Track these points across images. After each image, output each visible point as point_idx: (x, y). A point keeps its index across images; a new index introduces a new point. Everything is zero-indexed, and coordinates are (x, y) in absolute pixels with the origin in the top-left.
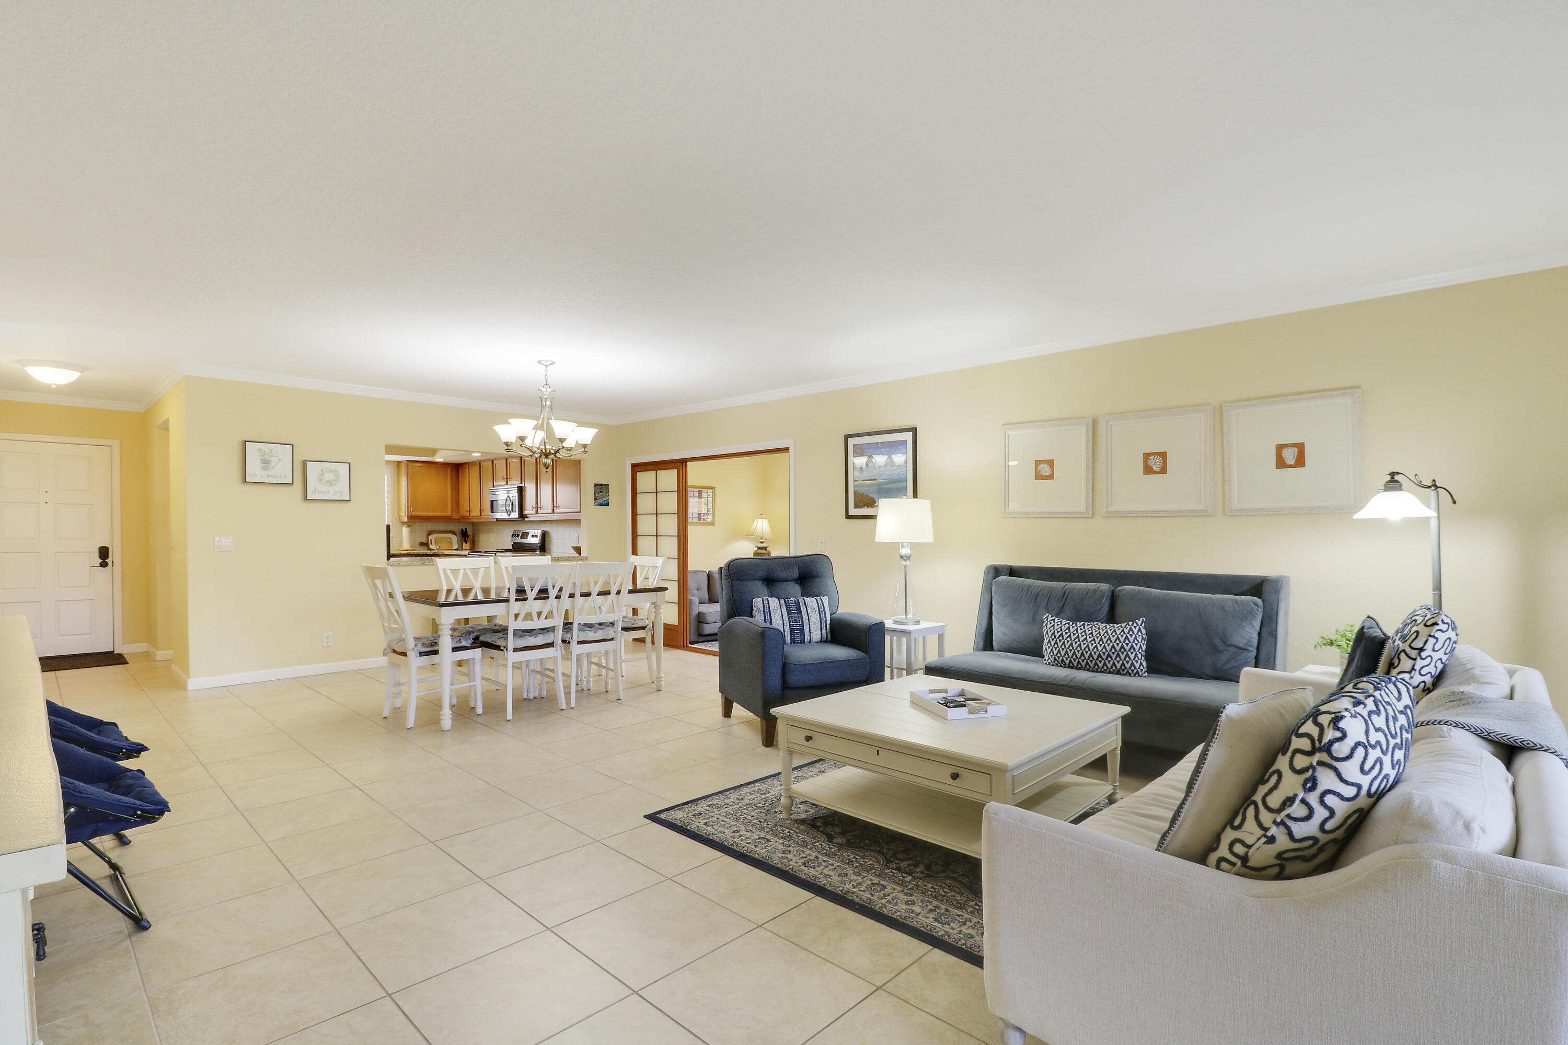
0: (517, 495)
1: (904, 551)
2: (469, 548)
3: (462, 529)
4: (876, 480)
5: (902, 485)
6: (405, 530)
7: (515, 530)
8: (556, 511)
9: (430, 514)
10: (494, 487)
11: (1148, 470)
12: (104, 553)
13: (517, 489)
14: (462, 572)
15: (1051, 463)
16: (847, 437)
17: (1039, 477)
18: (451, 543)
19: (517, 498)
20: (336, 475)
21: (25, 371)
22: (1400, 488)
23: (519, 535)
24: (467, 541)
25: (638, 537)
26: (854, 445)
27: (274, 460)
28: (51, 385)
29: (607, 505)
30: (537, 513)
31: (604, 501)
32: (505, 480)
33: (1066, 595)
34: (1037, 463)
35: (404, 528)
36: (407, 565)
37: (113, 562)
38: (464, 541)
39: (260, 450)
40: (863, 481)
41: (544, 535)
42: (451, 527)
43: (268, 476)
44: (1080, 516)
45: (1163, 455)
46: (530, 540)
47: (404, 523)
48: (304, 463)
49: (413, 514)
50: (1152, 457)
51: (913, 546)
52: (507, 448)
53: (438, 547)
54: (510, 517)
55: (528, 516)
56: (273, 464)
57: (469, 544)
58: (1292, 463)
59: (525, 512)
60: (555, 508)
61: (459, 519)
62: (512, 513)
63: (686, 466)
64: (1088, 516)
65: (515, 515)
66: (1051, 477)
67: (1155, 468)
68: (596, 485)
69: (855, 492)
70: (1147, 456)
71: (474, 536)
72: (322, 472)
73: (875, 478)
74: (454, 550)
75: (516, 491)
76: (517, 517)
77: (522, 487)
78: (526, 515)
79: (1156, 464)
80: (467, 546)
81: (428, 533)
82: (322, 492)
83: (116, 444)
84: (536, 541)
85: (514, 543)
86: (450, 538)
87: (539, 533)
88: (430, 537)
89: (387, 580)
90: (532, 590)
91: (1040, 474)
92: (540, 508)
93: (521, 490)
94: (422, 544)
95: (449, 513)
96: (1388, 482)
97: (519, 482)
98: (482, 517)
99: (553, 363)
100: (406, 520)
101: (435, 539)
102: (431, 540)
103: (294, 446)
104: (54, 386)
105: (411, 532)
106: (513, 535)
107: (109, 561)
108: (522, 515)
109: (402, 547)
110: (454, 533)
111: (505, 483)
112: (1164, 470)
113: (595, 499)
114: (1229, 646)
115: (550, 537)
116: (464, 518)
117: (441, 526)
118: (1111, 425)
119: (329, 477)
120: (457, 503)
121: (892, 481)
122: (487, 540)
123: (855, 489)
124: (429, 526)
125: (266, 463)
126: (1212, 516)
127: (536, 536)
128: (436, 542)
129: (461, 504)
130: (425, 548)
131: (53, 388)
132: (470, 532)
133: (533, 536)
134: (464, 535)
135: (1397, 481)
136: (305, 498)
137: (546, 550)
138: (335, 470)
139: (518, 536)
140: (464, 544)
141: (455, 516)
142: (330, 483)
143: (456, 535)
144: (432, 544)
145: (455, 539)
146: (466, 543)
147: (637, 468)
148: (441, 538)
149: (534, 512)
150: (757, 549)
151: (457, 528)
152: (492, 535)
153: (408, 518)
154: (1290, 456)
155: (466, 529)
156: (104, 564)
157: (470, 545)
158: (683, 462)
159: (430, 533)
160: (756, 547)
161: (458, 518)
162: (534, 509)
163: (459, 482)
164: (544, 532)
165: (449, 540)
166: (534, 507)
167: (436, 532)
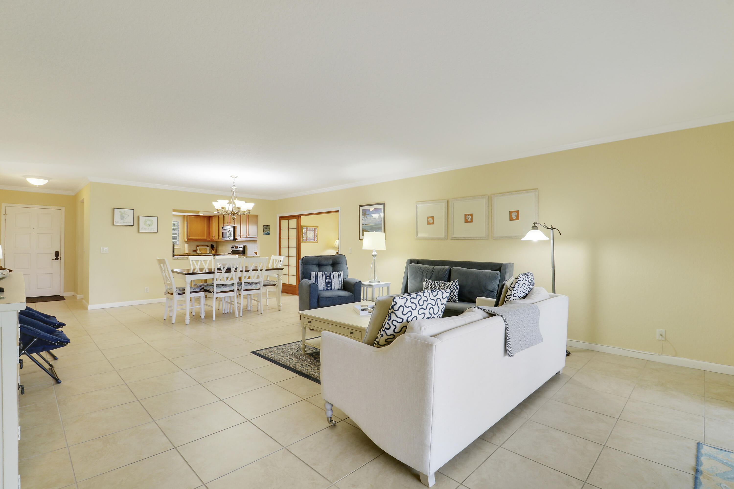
0: (232, 230)
1: (374, 253)
3: (211, 245)
4: (370, 224)
5: (380, 226)
6: (186, 245)
7: (232, 245)
8: (248, 237)
9: (197, 238)
10: (224, 226)
11: (466, 221)
12: (57, 254)
13: (233, 227)
14: (199, 262)
15: (433, 218)
16: (360, 206)
17: (428, 223)
18: (207, 251)
19: (233, 231)
20: (152, 222)
21: (26, 180)
22: (537, 229)
25: (281, 248)
26: (362, 210)
27: (126, 216)
28: (36, 185)
29: (269, 234)
31: (267, 233)
32: (228, 223)
33: (433, 270)
34: (428, 218)
35: (186, 244)
36: (181, 259)
37: (61, 258)
39: (120, 212)
40: (366, 224)
41: (244, 247)
42: (207, 244)
43: (123, 222)
44: (442, 239)
45: (471, 215)
46: (239, 249)
47: (186, 242)
48: (139, 217)
49: (190, 238)
50: (467, 216)
51: (377, 251)
52: (217, 211)
53: (201, 252)
54: (230, 239)
55: (237, 239)
56: (125, 217)
57: (214, 251)
58: (515, 219)
59: (236, 237)
60: (248, 235)
61: (210, 240)
62: (231, 238)
63: (300, 218)
64: (445, 239)
65: (232, 238)
66: (433, 223)
67: (469, 220)
68: (264, 226)
69: (363, 229)
70: (466, 215)
71: (217, 248)
72: (146, 220)
73: (370, 223)
74: (208, 253)
75: (232, 228)
76: (233, 239)
77: (235, 226)
78: (236, 238)
79: (469, 218)
80: (213, 252)
81: (196, 246)
82: (145, 229)
83: (63, 209)
84: (241, 249)
85: (233, 250)
86: (206, 248)
87: (242, 246)
88: (197, 248)
89: (165, 264)
90: (224, 269)
91: (429, 222)
92: (242, 235)
93: (234, 228)
94: (194, 251)
95: (205, 238)
96: (533, 226)
97: (234, 224)
98: (219, 239)
99: (237, 177)
100: (187, 241)
101: (200, 249)
102: (198, 249)
103: (134, 210)
104: (37, 186)
105: (189, 245)
106: (232, 247)
107: (59, 257)
108: (235, 239)
109: (185, 252)
110: (208, 246)
111: (228, 225)
112: (471, 221)
113: (264, 232)
114: (487, 290)
115: (247, 248)
116: (212, 239)
117: (202, 243)
118: (453, 203)
119: (149, 222)
120: (209, 233)
121: (376, 225)
122: (222, 249)
123: (363, 228)
124: (197, 243)
125: (122, 217)
126: (488, 239)
127: (241, 247)
128: (200, 250)
129: (211, 233)
130: (195, 252)
131: (37, 187)
132: (215, 246)
133: (240, 247)
134: (212, 247)
135: (536, 226)
136: (139, 231)
137: (245, 253)
138: (151, 220)
139: (234, 247)
140: (212, 251)
141: (208, 239)
142: (149, 225)
144: (198, 251)
145: (208, 249)
146: (213, 250)
147: (281, 218)
148: (202, 248)
149: (239, 237)
150: (336, 253)
151: (209, 244)
152: (224, 247)
153: (188, 240)
154: (514, 215)
155: (213, 244)
156: (57, 259)
157: (215, 251)
158: (299, 216)
159: (197, 246)
160: (336, 252)
162: (240, 236)
163: (210, 224)
164: (244, 246)
165: (206, 249)
166: (240, 235)
167: (200, 246)
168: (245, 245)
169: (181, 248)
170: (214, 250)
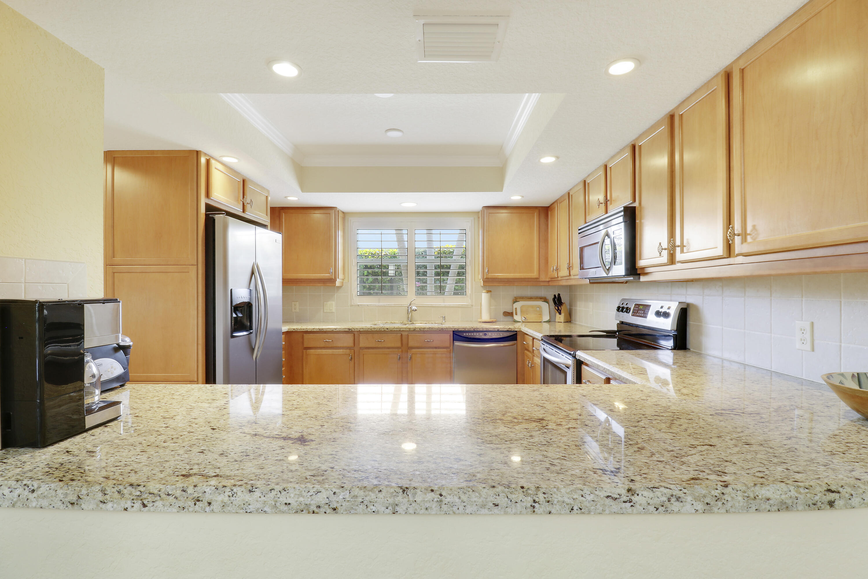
0: (622, 226)
2: (563, 321)
3: (555, 296)
6: (484, 297)
7: (623, 299)
9: (517, 275)
10: (586, 225)
13: (622, 213)
18: (541, 314)
19: (623, 234)
23: (630, 309)
24: (560, 311)
30: (672, 260)
32: (602, 208)
35: (482, 294)
38: (557, 310)
41: (685, 312)
46: (653, 322)
47: (483, 288)
49: (491, 275)
53: (524, 319)
54: (610, 275)
55: (648, 270)
57: (563, 314)
59: (641, 263)
61: (548, 282)
62: (614, 267)
65: (619, 270)
71: (571, 305)
74: (544, 322)
75: (621, 219)
76: (623, 273)
77: (633, 208)
78: (643, 268)
80: (560, 318)
84: (667, 323)
85: (622, 323)
86: (539, 307)
87: (673, 308)
88: (516, 305)
93: (631, 216)
94: (505, 314)
95: (535, 275)
97: (629, 198)
98: (572, 277)
100: (481, 283)
101: (522, 307)
102: (516, 309)
105: (492, 298)
106: (619, 308)
108: (634, 270)
109: (481, 318)
110: (545, 300)
111: (601, 216)
115: (699, 319)
116: (553, 279)
117: (529, 292)
120: (544, 260)
122: (585, 311)
124: (516, 291)
127: (666, 315)
128: (522, 311)
129: (550, 260)
130: (509, 318)
132: (565, 299)
133: (659, 313)
134: (558, 301)
137: (690, 345)
139: (628, 311)
140: (558, 314)
141: (543, 278)
143: (547, 302)
144: (516, 314)
145: (546, 308)
146: (560, 313)
148: (530, 306)
149: (664, 258)
151: (548, 294)
152: (591, 305)
153: (484, 281)
155: (559, 295)
157: (565, 316)
159: (515, 300)
161: (547, 279)
162: (665, 253)
163: (548, 232)
164: (685, 306)
165: (538, 309)
166: (665, 245)
167: (523, 298)
168: (688, 305)
169: (472, 305)
170: (562, 311)
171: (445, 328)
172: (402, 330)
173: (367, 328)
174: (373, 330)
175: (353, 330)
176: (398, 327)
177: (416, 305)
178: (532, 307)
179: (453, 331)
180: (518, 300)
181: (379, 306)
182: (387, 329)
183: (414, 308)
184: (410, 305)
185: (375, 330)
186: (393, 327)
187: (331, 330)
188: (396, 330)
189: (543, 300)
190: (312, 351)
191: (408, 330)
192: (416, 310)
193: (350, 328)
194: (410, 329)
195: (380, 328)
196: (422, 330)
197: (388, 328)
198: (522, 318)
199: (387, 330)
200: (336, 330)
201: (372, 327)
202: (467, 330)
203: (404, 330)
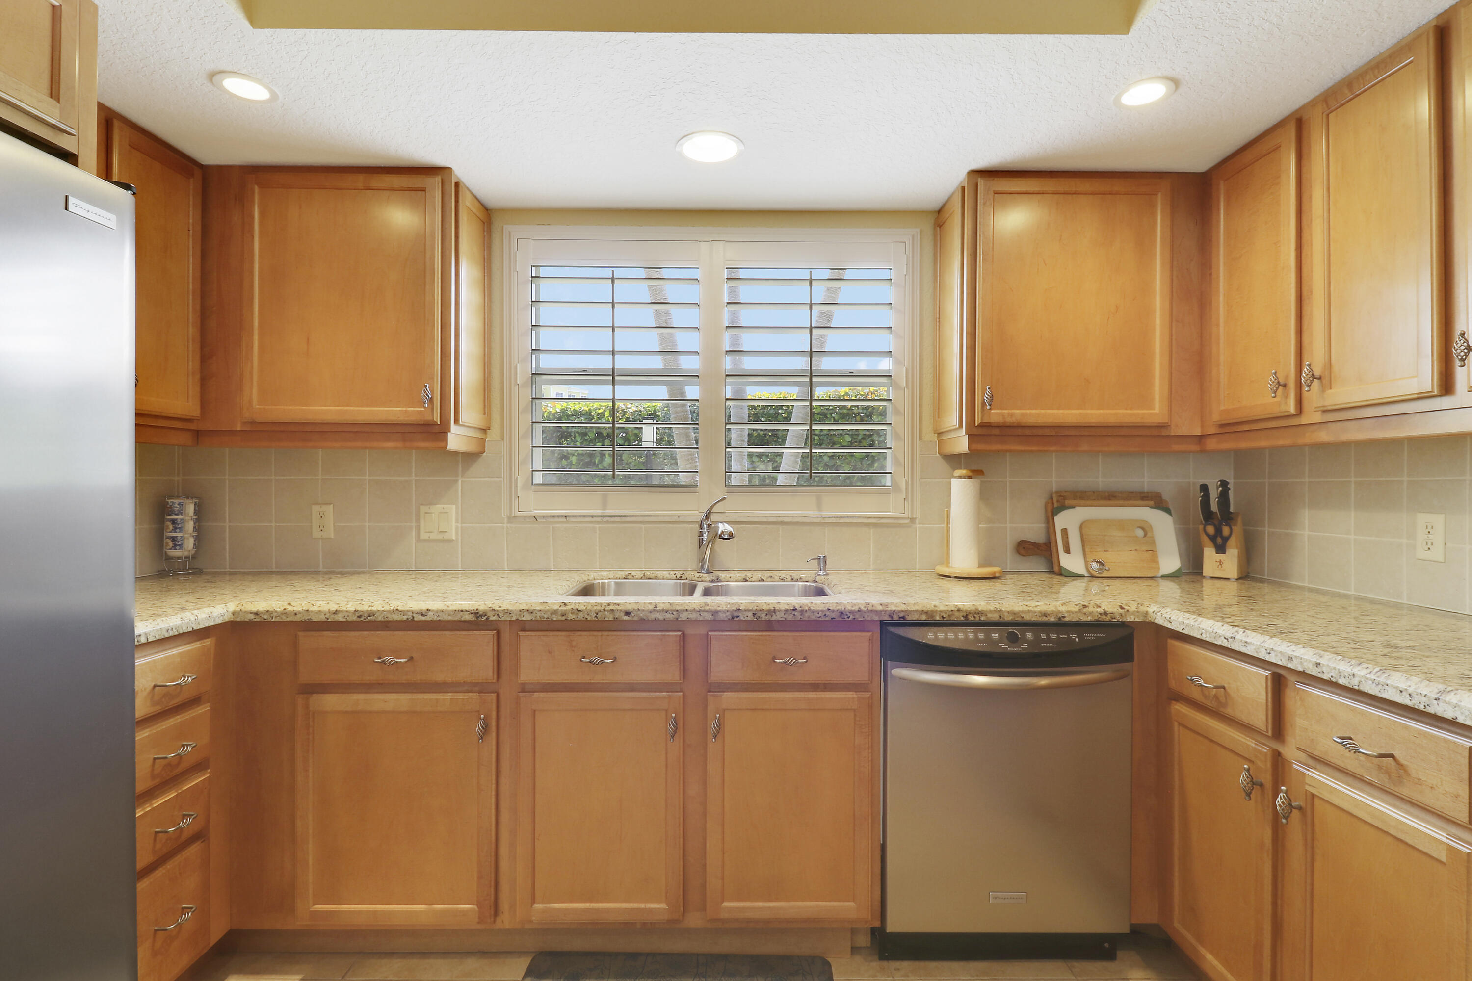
2: (1232, 575)
3: (1205, 489)
6: (960, 490)
18: (1150, 550)
24: (1226, 539)
35: (954, 481)
38: (1213, 539)
47: (954, 460)
49: (996, 415)
53: (1095, 566)
57: (1233, 552)
61: (1201, 438)
74: (1163, 577)
80: (1223, 564)
81: (1050, 501)
86: (1146, 529)
88: (1062, 520)
94: (1024, 548)
95: (1149, 413)
100: (961, 444)
101: (1084, 527)
102: (1065, 531)
105: (984, 496)
109: (946, 559)
110: (1158, 502)
128: (1085, 541)
130: (1042, 564)
132: (1235, 499)
140: (1210, 554)
141: (1185, 423)
143: (1168, 511)
144: (1067, 551)
146: (1221, 549)
148: (1110, 523)
153: (972, 437)
155: (1222, 493)
159: (1058, 504)
161: (1198, 432)
165: (1140, 533)
167: (1085, 496)
169: (913, 520)
170: (1232, 542)
171: (852, 612)
172: (684, 616)
173: (546, 611)
174: (571, 616)
175: (492, 618)
176: (667, 607)
177: (728, 519)
178: (1121, 525)
179: (882, 624)
180: (1067, 502)
181: (604, 520)
182: (628, 613)
183: (723, 528)
184: (707, 517)
185: (581, 616)
186: (651, 607)
187: (405, 618)
188: (660, 616)
189: (1152, 503)
190: (331, 701)
191: (709, 617)
192: (731, 536)
193: (482, 607)
194: (715, 613)
195: (599, 608)
196: (764, 617)
197: (629, 608)
198: (1086, 562)
199: (626, 618)
200: (423, 618)
201: (569, 607)
202: (938, 618)
203: (693, 616)
